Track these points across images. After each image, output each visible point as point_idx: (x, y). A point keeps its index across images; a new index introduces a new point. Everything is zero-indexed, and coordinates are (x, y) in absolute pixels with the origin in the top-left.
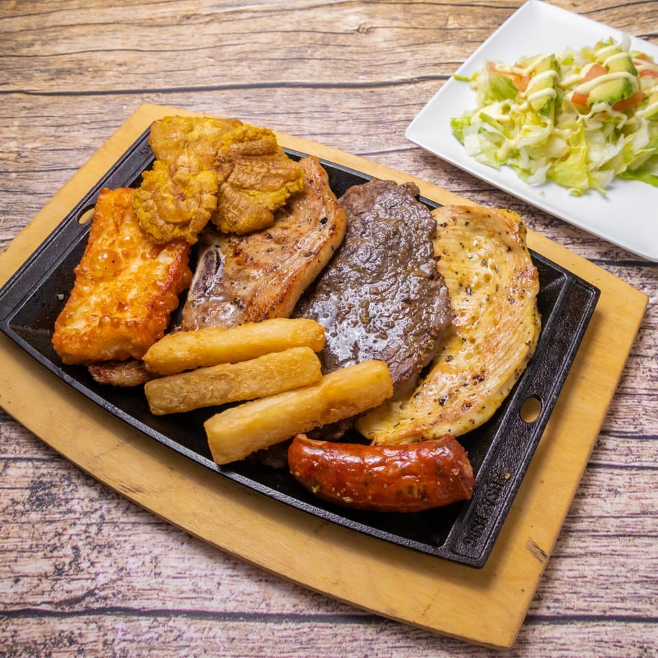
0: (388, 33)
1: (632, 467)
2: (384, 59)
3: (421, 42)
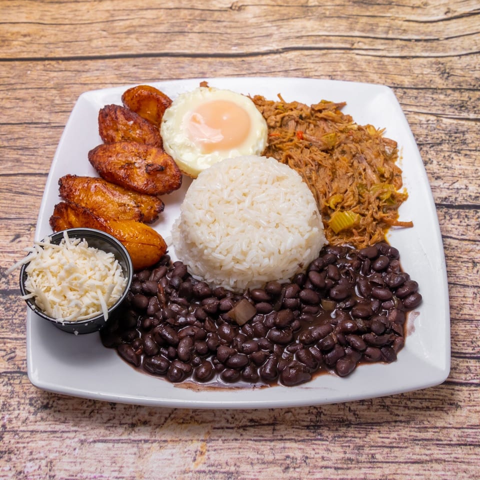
0: (257, 10)
1: (472, 384)
2: (253, 33)
3: (285, 17)
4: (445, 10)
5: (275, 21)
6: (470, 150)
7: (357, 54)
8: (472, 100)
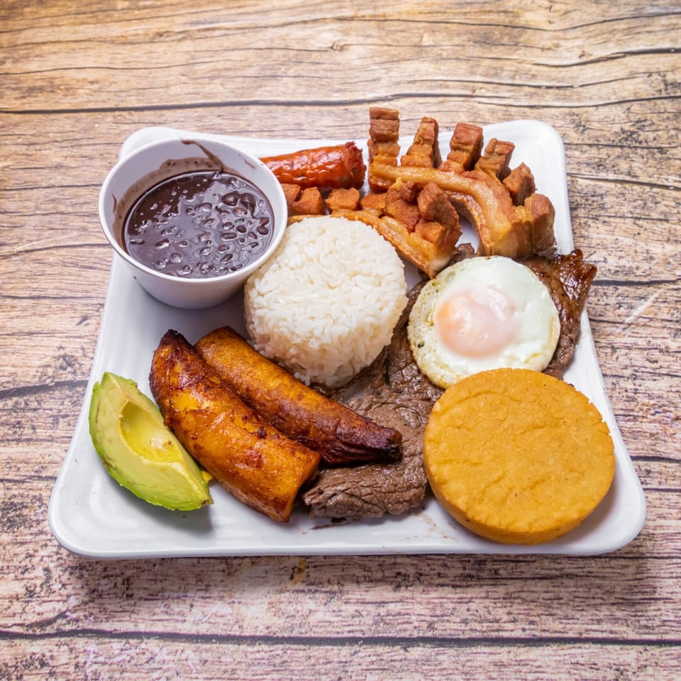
0: (361, 50)
2: (358, 77)
3: (395, 59)
4: (579, 52)
5: (383, 63)
6: (609, 217)
7: (479, 103)
8: (611, 158)
